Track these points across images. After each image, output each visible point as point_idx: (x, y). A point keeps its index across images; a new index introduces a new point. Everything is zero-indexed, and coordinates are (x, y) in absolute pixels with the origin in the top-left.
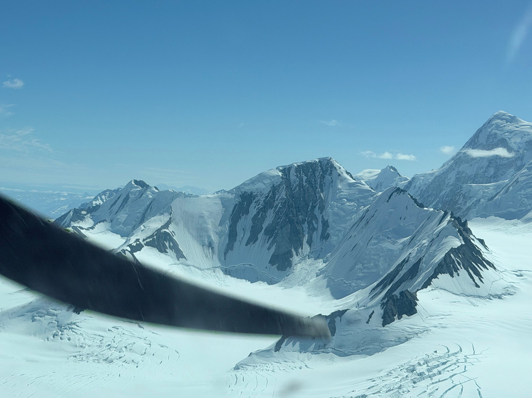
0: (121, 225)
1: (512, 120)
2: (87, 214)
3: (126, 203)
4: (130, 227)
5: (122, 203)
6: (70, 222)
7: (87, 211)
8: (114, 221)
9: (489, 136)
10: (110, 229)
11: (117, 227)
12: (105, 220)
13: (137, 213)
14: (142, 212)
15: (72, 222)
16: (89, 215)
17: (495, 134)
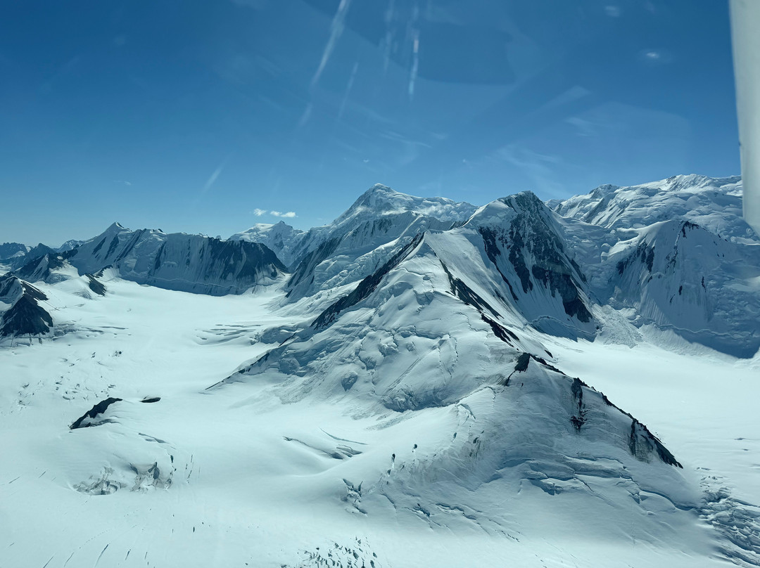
0: (133, 271)
1: (388, 190)
2: (64, 259)
3: (116, 246)
4: (146, 273)
5: (110, 248)
6: (48, 269)
7: (62, 256)
8: (121, 266)
9: (377, 201)
10: (121, 275)
11: (129, 274)
12: (111, 266)
13: (149, 257)
14: (155, 256)
15: (50, 269)
16: (66, 260)
17: (381, 199)
